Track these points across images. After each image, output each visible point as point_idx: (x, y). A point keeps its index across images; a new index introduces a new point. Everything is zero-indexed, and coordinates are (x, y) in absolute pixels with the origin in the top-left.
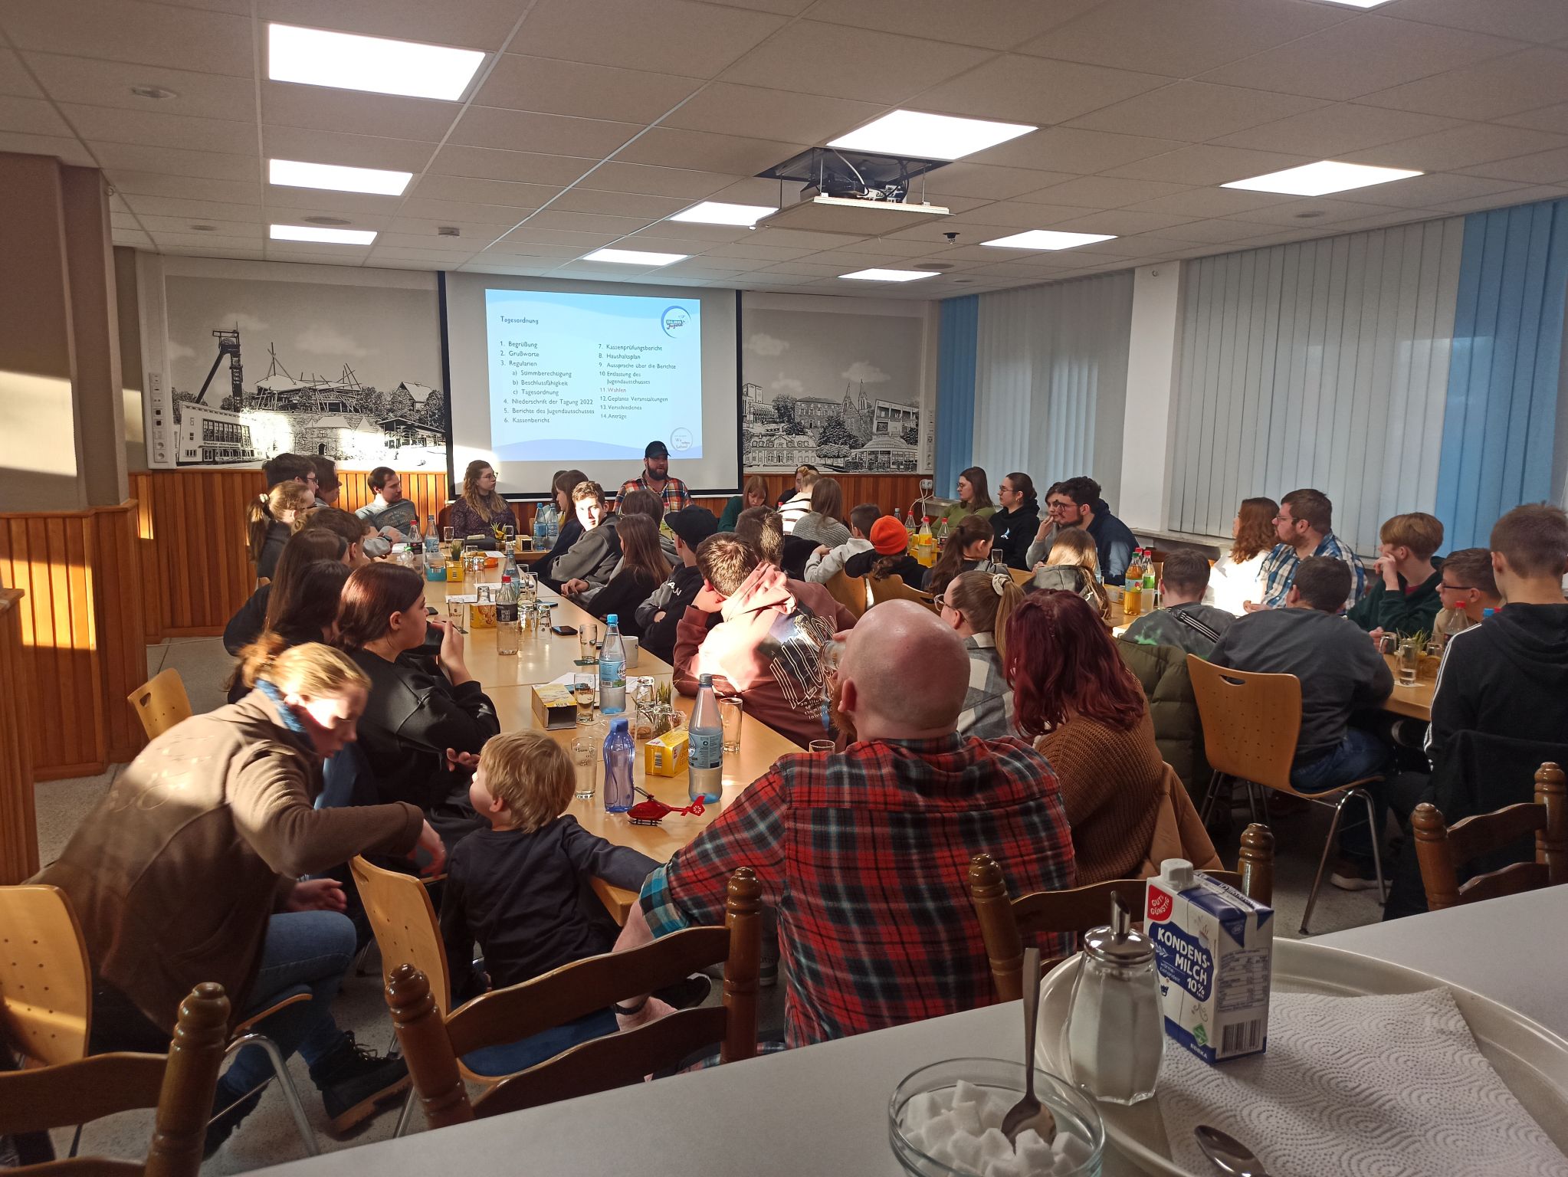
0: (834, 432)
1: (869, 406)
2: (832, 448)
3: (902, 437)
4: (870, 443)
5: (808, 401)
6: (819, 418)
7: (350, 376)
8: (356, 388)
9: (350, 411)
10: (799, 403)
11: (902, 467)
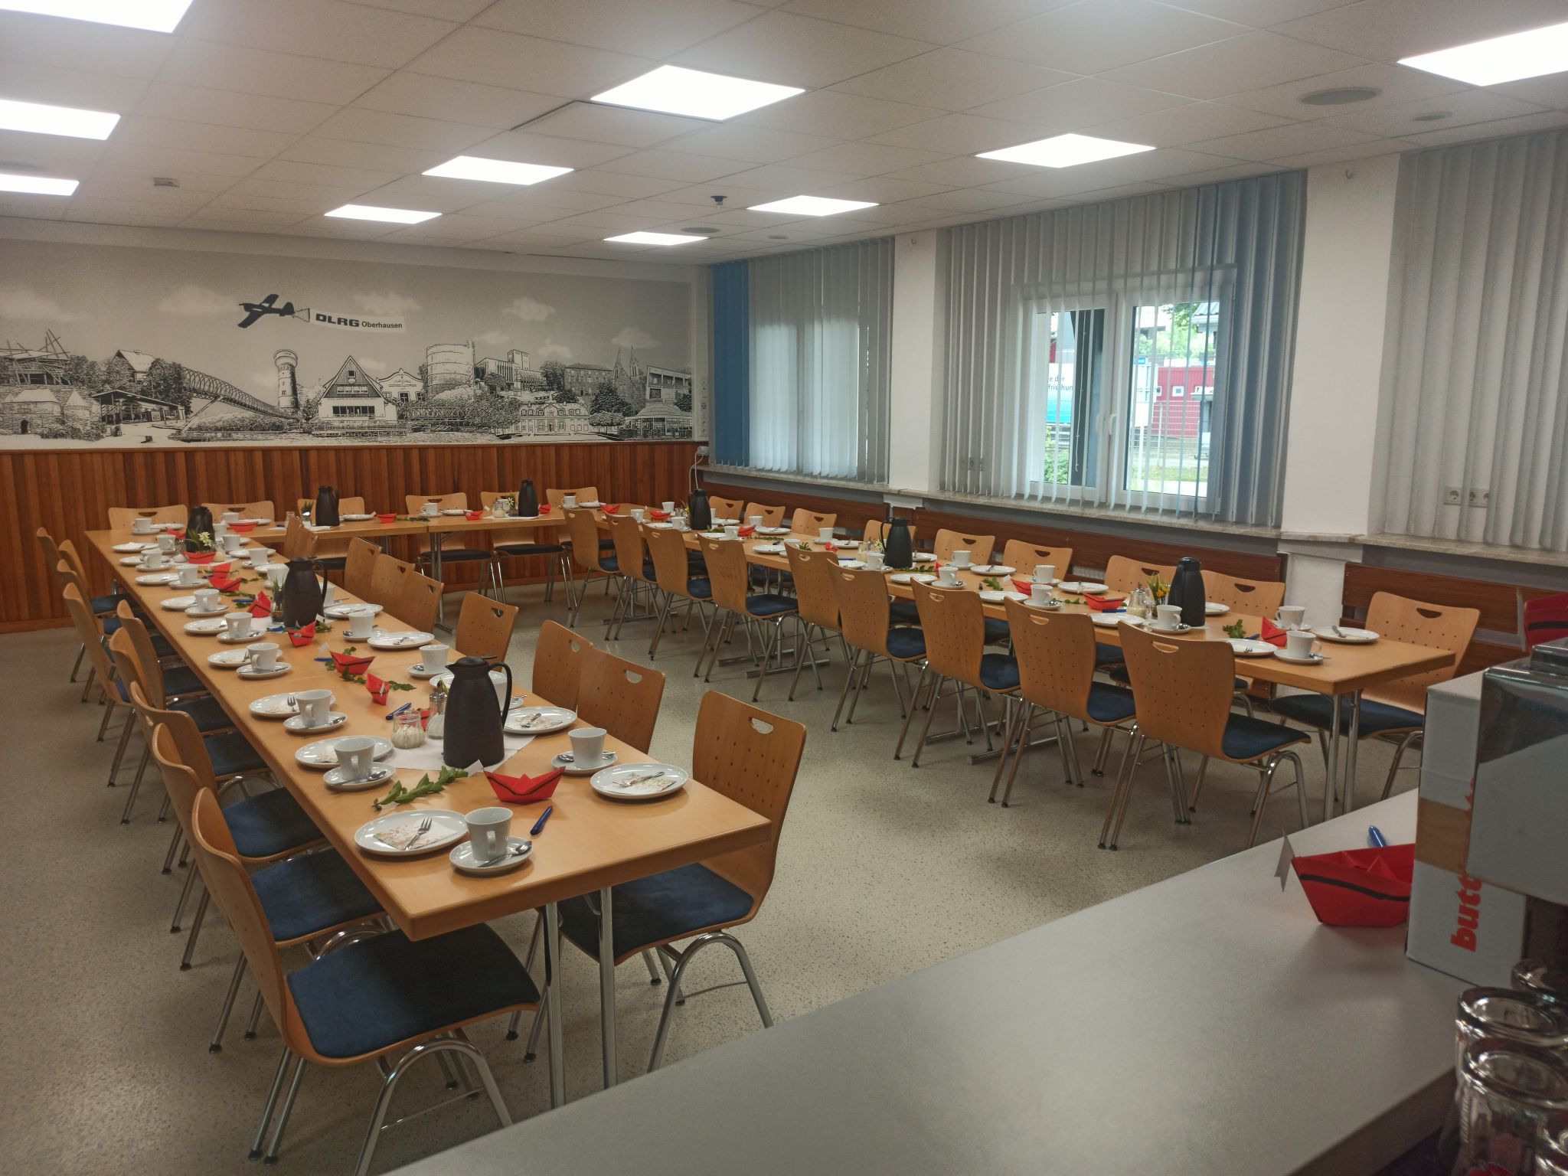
0: (606, 400)
1: (641, 373)
2: (606, 416)
3: (676, 404)
4: (643, 411)
5: (577, 368)
6: (592, 385)
7: (55, 344)
8: (63, 357)
9: (58, 383)
10: (568, 370)
11: (677, 434)
